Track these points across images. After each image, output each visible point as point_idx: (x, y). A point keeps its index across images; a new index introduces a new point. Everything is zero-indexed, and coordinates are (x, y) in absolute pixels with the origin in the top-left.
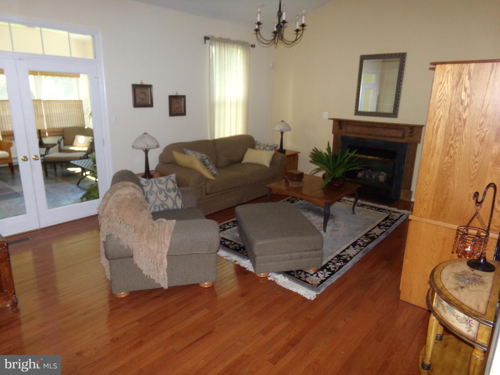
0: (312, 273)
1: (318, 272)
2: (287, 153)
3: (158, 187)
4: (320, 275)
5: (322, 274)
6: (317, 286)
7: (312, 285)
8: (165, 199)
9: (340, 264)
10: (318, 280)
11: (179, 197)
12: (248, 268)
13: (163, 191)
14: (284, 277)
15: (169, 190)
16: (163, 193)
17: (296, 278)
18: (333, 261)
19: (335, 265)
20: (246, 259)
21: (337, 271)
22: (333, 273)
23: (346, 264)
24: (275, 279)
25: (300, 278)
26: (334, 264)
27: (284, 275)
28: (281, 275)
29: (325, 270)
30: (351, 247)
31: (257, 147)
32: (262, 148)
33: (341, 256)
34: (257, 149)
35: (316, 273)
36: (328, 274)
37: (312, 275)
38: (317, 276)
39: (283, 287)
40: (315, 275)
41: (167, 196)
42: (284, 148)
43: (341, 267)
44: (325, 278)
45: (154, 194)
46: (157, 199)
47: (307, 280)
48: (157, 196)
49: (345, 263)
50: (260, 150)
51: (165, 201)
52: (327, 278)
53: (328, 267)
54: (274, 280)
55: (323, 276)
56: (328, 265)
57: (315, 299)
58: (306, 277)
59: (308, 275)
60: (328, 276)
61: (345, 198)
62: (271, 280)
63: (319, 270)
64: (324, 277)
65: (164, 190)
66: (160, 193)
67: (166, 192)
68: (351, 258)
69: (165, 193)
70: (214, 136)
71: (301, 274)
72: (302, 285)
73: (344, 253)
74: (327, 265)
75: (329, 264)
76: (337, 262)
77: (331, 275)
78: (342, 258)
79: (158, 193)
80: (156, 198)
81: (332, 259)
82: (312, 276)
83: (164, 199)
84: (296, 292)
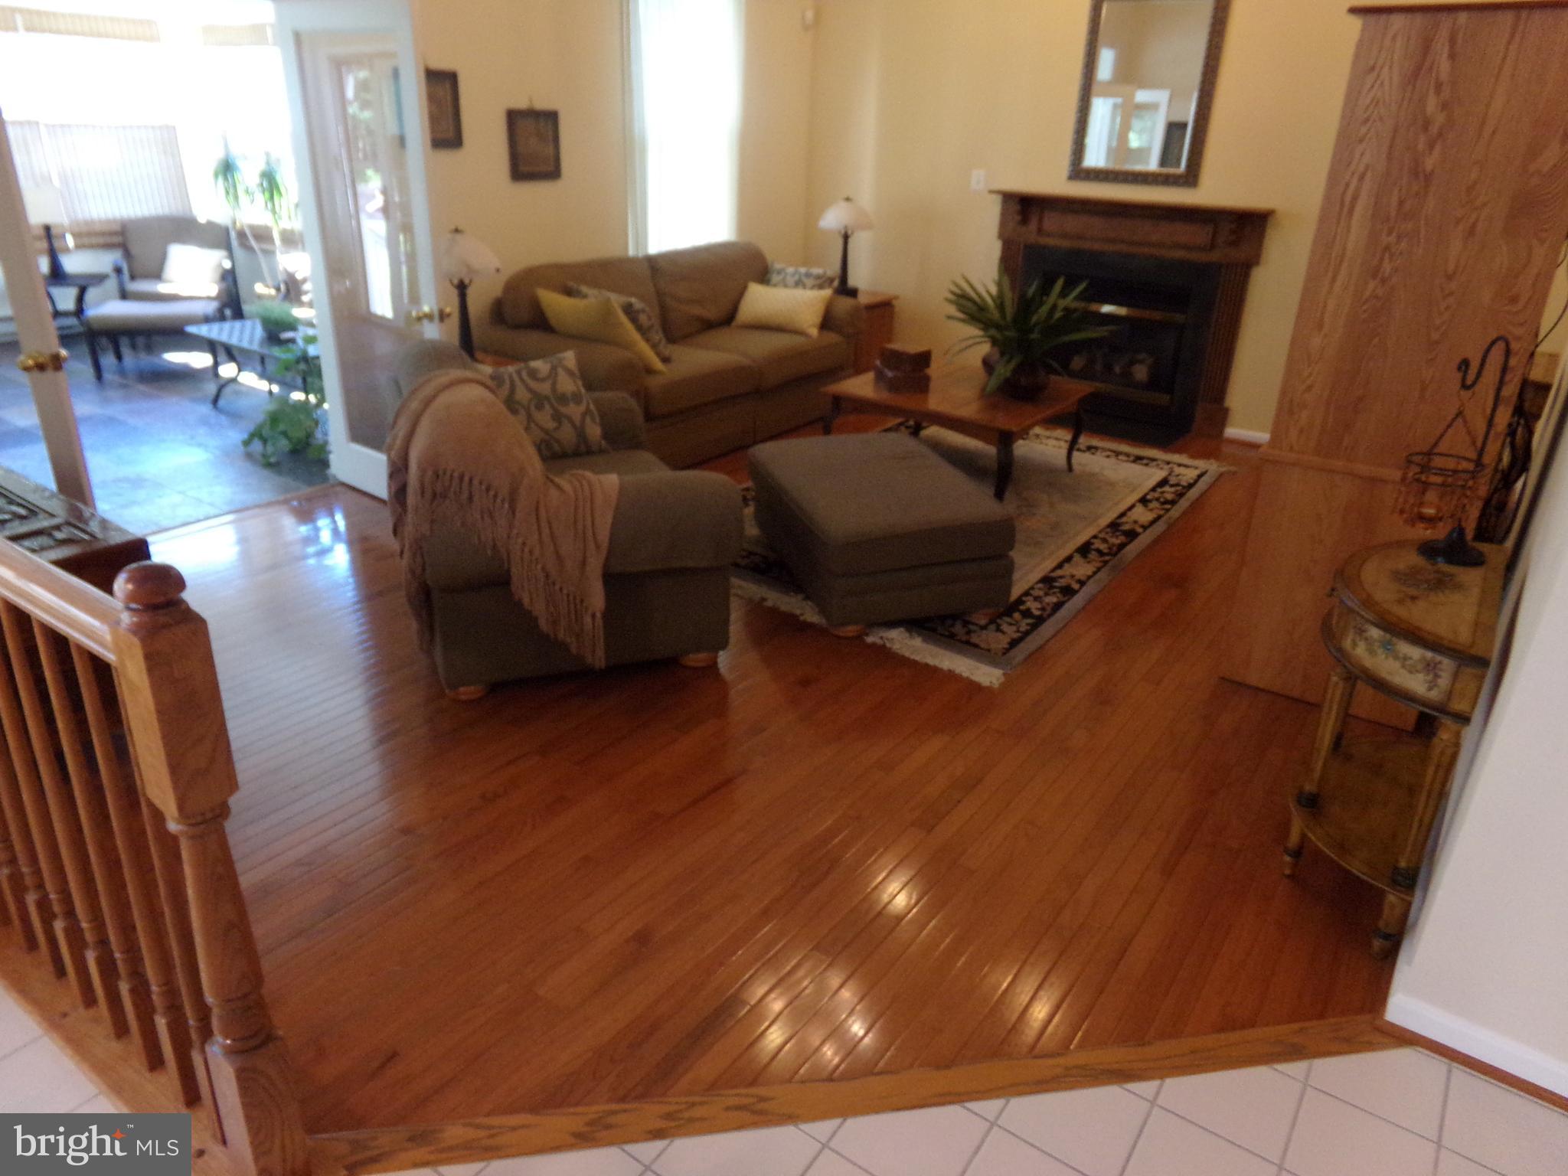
0: (983, 622)
1: (998, 621)
2: (863, 299)
3: (530, 390)
4: (1005, 627)
5: (1011, 624)
6: (1004, 654)
7: (989, 650)
8: (555, 425)
9: (1055, 600)
10: (1003, 641)
11: (593, 420)
12: (802, 615)
13: (546, 402)
14: (907, 635)
15: (563, 399)
16: (547, 407)
17: (942, 635)
18: (1036, 593)
19: (1041, 602)
20: (792, 594)
21: (1049, 616)
22: (1040, 621)
23: (1069, 600)
24: (886, 641)
25: (952, 636)
26: (1037, 599)
27: (909, 631)
28: (902, 629)
29: (1017, 615)
30: (1077, 558)
31: (775, 278)
32: (791, 280)
33: (1054, 579)
34: (775, 285)
35: (992, 622)
36: (1028, 624)
37: (984, 628)
38: (998, 629)
39: (912, 657)
40: (993, 627)
41: (558, 417)
42: (852, 282)
43: (1058, 606)
44: (1020, 634)
45: (523, 412)
46: (533, 425)
47: (974, 639)
48: (529, 417)
49: (1066, 598)
50: (786, 286)
51: (557, 429)
52: (1027, 634)
53: (1022, 607)
54: (882, 643)
55: (1014, 628)
56: (1023, 603)
57: (1002, 684)
58: (969, 632)
59: (972, 627)
60: (1029, 628)
61: (1037, 430)
62: (874, 645)
63: (1001, 616)
64: (1018, 631)
65: (547, 398)
66: (540, 407)
67: (556, 405)
68: (1082, 583)
69: (552, 406)
70: (646, 247)
71: (953, 625)
72: (960, 652)
73: (1059, 572)
74: (1020, 601)
75: (1024, 599)
76: (1046, 594)
77: (1034, 627)
78: (1057, 584)
79: (533, 408)
80: (528, 421)
81: (1032, 588)
82: (984, 632)
83: (551, 425)
84: (950, 671)
